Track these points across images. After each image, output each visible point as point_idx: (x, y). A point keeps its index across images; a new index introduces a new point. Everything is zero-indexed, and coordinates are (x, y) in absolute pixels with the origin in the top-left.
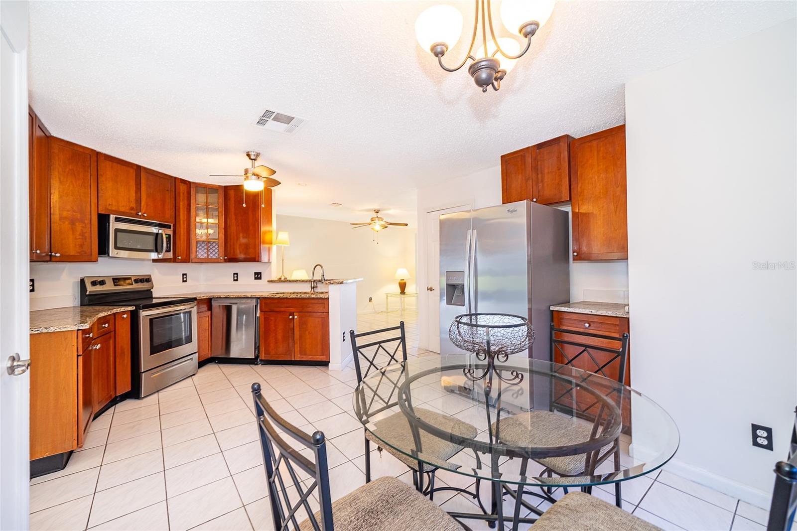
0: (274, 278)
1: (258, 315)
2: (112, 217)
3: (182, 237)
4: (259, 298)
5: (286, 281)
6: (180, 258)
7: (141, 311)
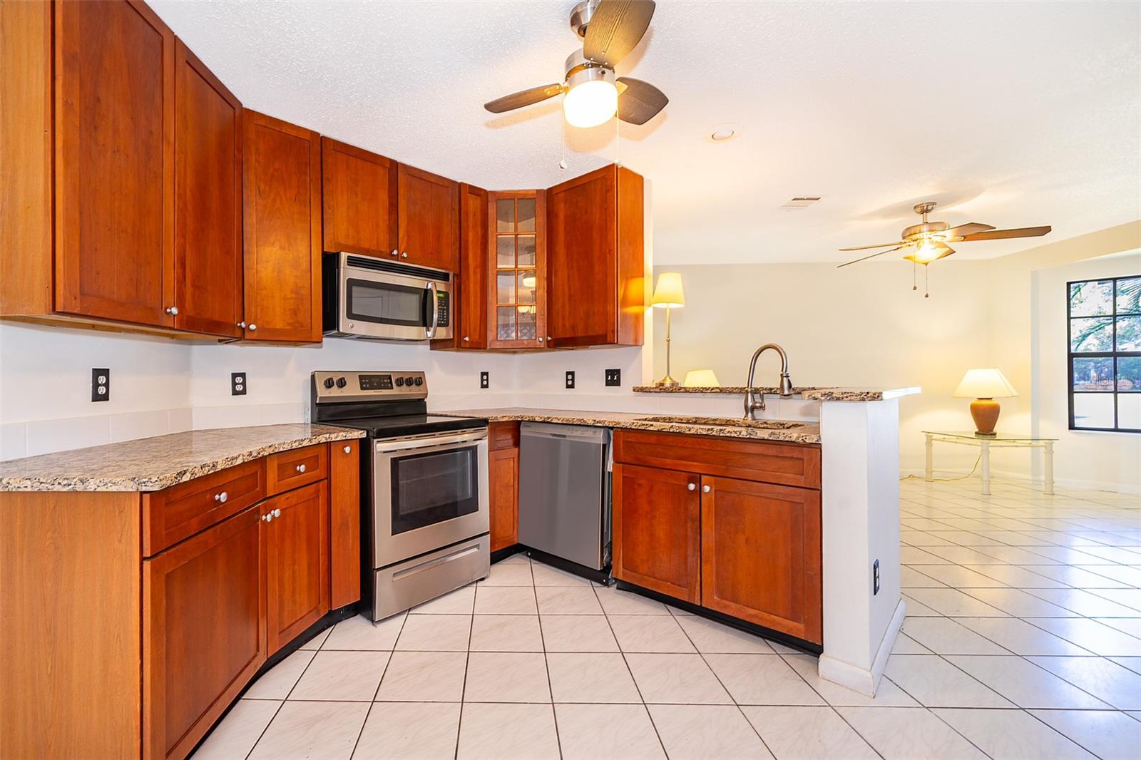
0: (648, 382)
1: (610, 468)
2: (344, 256)
3: (472, 299)
4: (612, 428)
5: (675, 389)
6: (467, 339)
7: (375, 441)
